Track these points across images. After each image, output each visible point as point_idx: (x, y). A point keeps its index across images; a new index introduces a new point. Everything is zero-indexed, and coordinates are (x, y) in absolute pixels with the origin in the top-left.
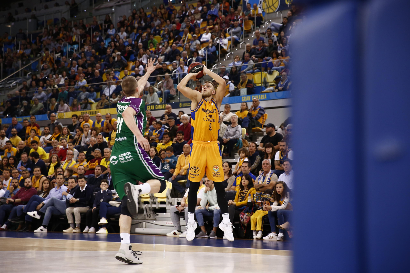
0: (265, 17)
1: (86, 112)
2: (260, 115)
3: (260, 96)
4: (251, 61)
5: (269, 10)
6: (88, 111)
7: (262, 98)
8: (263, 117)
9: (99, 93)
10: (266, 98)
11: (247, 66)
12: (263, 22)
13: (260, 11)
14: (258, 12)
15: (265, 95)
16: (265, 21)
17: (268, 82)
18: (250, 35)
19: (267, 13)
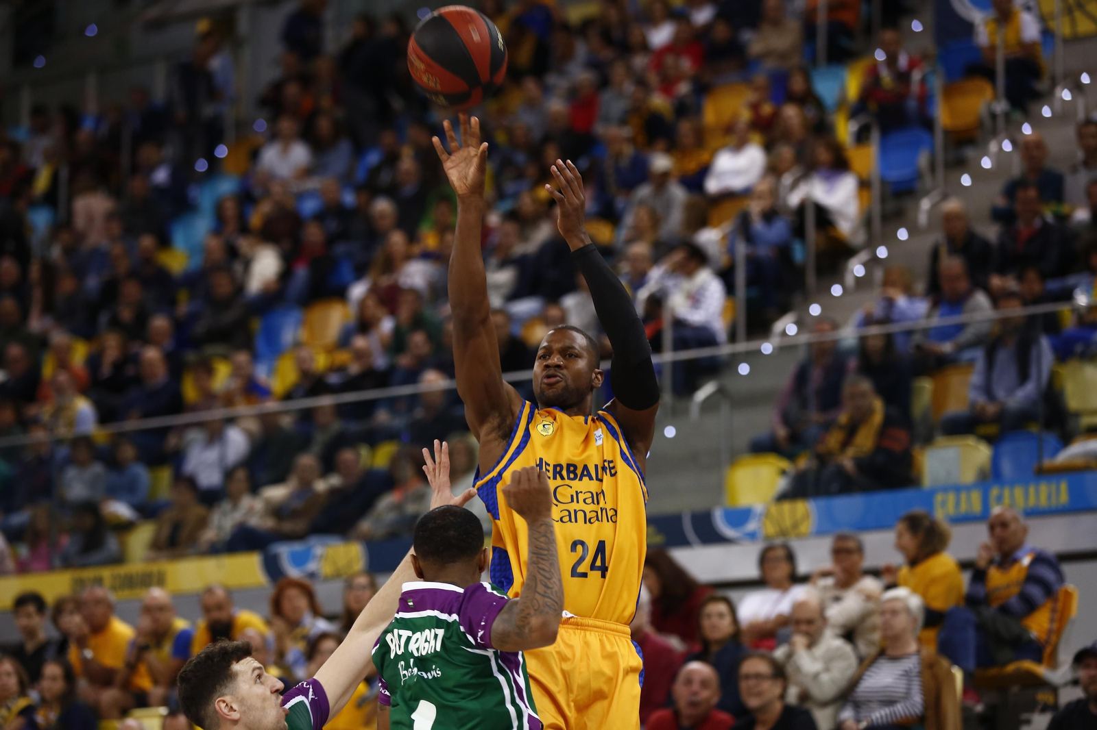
0: (1054, 60)
1: (99, 581)
2: (1035, 591)
3: (1032, 490)
4: (981, 299)
5: (1073, 23)
6: (107, 573)
7: (1043, 502)
8: (1056, 600)
9: (165, 475)
10: (1064, 498)
11: (960, 328)
12: (1042, 86)
13: (1029, 27)
14: (1018, 31)
15: (1064, 487)
16: (1054, 85)
17: (1077, 415)
18: (970, 153)
19: (1067, 41)
